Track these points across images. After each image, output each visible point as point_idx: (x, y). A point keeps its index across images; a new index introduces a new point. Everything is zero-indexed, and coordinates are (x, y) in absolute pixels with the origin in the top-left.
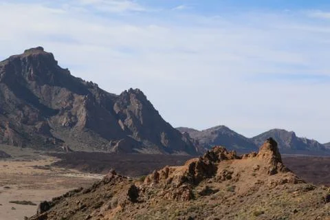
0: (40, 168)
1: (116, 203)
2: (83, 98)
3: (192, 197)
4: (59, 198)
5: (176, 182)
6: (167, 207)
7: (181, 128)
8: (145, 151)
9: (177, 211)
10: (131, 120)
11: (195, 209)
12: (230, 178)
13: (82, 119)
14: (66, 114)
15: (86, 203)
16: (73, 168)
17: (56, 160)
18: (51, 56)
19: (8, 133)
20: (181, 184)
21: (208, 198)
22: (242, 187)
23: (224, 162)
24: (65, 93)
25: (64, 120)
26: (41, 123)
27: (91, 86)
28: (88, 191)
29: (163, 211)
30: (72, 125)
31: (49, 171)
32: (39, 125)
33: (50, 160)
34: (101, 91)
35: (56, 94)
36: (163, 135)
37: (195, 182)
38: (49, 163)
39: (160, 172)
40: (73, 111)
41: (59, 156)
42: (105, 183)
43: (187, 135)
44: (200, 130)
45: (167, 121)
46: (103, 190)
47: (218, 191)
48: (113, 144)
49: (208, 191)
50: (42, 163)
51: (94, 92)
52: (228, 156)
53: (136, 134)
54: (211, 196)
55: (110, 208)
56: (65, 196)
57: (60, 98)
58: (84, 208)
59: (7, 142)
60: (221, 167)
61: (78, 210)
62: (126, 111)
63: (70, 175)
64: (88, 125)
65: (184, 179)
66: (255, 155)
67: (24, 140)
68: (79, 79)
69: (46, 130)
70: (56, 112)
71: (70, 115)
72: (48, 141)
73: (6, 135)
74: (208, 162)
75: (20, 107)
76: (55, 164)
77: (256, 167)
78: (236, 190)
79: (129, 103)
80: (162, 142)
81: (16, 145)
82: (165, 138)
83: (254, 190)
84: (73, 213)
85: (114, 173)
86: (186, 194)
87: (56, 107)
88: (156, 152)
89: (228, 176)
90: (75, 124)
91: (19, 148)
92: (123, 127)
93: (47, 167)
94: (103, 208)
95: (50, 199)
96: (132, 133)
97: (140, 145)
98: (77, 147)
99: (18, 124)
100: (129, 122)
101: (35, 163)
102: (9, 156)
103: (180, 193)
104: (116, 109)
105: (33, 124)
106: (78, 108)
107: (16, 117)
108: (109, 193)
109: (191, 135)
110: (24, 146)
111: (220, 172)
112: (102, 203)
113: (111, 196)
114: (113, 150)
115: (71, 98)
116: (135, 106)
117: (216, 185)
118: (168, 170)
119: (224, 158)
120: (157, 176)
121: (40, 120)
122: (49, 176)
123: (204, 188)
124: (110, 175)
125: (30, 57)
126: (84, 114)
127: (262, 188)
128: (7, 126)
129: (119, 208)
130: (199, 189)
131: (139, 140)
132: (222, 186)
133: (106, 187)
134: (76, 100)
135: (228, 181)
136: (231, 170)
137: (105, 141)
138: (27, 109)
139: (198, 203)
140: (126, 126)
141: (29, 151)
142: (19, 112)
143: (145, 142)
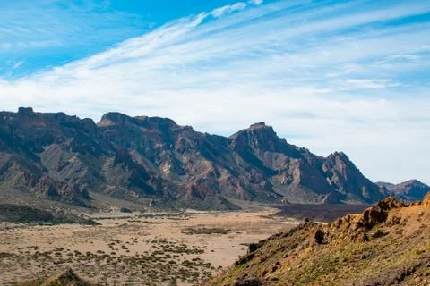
0: (264, 217)
1: (308, 244)
2: (296, 161)
3: (366, 239)
4: (264, 241)
5: (354, 227)
6: (346, 248)
7: (379, 183)
8: (349, 202)
9: (353, 251)
10: (337, 178)
11: (368, 248)
12: (398, 223)
13: (297, 178)
14: (284, 174)
15: (285, 244)
16: (290, 217)
17: (277, 211)
18: (271, 128)
19: (239, 190)
20: (357, 228)
21: (380, 239)
22: (408, 230)
23: (394, 210)
24: (283, 157)
25: (283, 179)
26: (265, 182)
27: (303, 150)
28: (287, 235)
29: (342, 250)
30: (289, 183)
31: (271, 220)
32: (263, 183)
33: (273, 211)
34: (312, 155)
35: (276, 159)
36: (364, 189)
37: (369, 227)
38: (271, 214)
39: (342, 219)
40: (290, 172)
41: (279, 208)
42: (300, 228)
43: (384, 188)
44: (395, 183)
45: (367, 177)
46: (298, 234)
47: (387, 234)
48: (323, 197)
49: (379, 234)
50: (266, 214)
51: (305, 155)
52: (398, 205)
53: (341, 189)
54: (383, 238)
55: (303, 248)
56: (269, 239)
57: (279, 161)
58: (283, 248)
59: (238, 197)
60: (391, 214)
61: (278, 250)
62: (332, 170)
63: (287, 223)
64: (303, 183)
65: (360, 225)
66: (420, 203)
67: (252, 195)
68: (294, 146)
69: (269, 187)
70: (276, 173)
71: (287, 175)
72: (271, 196)
73: (238, 192)
74: (379, 210)
75: (248, 170)
76: (277, 214)
77: (420, 213)
78: (403, 233)
79: (335, 164)
80: (364, 194)
81: (246, 199)
82: (366, 191)
83: (419, 232)
84: (275, 253)
85: (307, 220)
86: (361, 236)
87: (276, 169)
88: (360, 203)
89: (397, 221)
90: (292, 181)
91: (248, 202)
92: (330, 183)
93: (270, 217)
94: (297, 249)
95: (256, 242)
96: (338, 188)
97: (344, 197)
98: (294, 200)
99: (247, 183)
100: (335, 179)
101: (260, 214)
102: (241, 209)
103: (356, 236)
104: (325, 169)
105: (258, 183)
106: (293, 169)
107: (245, 178)
108: (302, 236)
109: (388, 188)
110: (252, 200)
111: (390, 218)
112: (297, 245)
113: (304, 239)
114: (323, 201)
115: (288, 161)
116: (340, 165)
117: (387, 229)
118: (349, 217)
119: (393, 206)
120: (340, 222)
121: (264, 179)
122: (271, 223)
123: (376, 231)
124: (304, 222)
125: (254, 131)
126: (298, 174)
127: (425, 231)
128: (238, 185)
129: (310, 248)
130: (372, 233)
131: (344, 193)
132: (392, 230)
133: (301, 231)
134: (292, 163)
135: (397, 226)
136: (399, 216)
137: (316, 195)
138: (253, 171)
139: (370, 244)
140: (333, 183)
141: (255, 204)
142: (248, 174)
143: (350, 195)
